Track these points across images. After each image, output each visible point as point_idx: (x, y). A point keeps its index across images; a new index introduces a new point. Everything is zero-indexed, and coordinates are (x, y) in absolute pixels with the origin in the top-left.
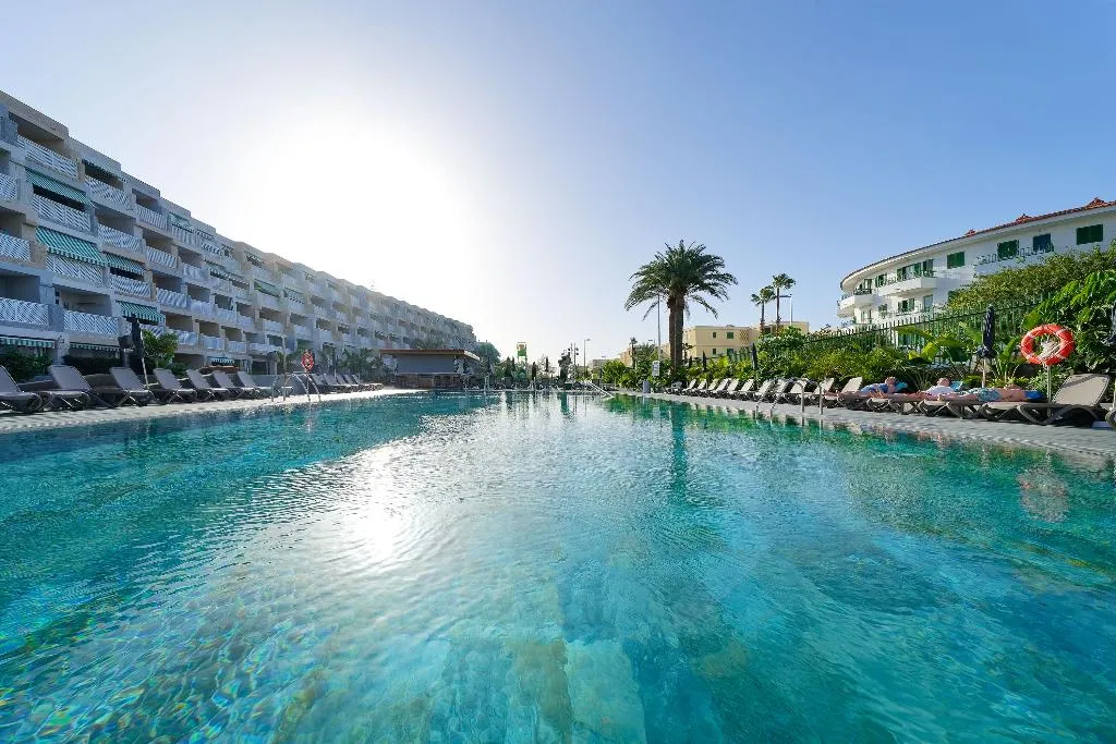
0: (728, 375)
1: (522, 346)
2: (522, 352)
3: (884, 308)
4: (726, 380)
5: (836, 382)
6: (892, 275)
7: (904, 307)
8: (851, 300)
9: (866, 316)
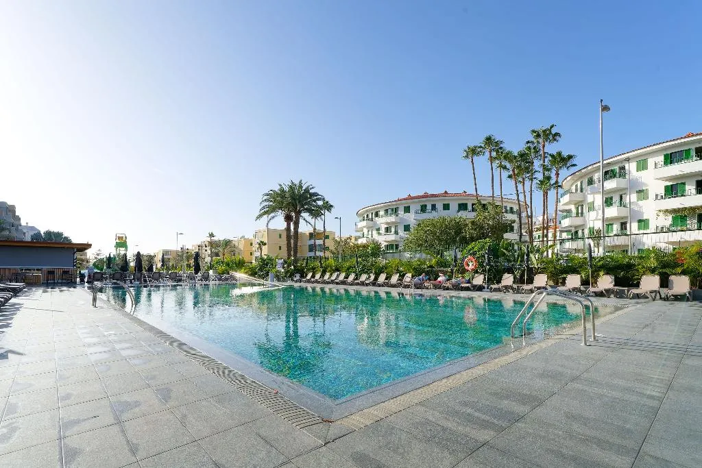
0: (337, 270)
1: (120, 238)
2: (122, 243)
3: (378, 230)
4: (336, 273)
5: (400, 276)
6: (382, 213)
7: (387, 230)
8: (364, 223)
9: (370, 233)
